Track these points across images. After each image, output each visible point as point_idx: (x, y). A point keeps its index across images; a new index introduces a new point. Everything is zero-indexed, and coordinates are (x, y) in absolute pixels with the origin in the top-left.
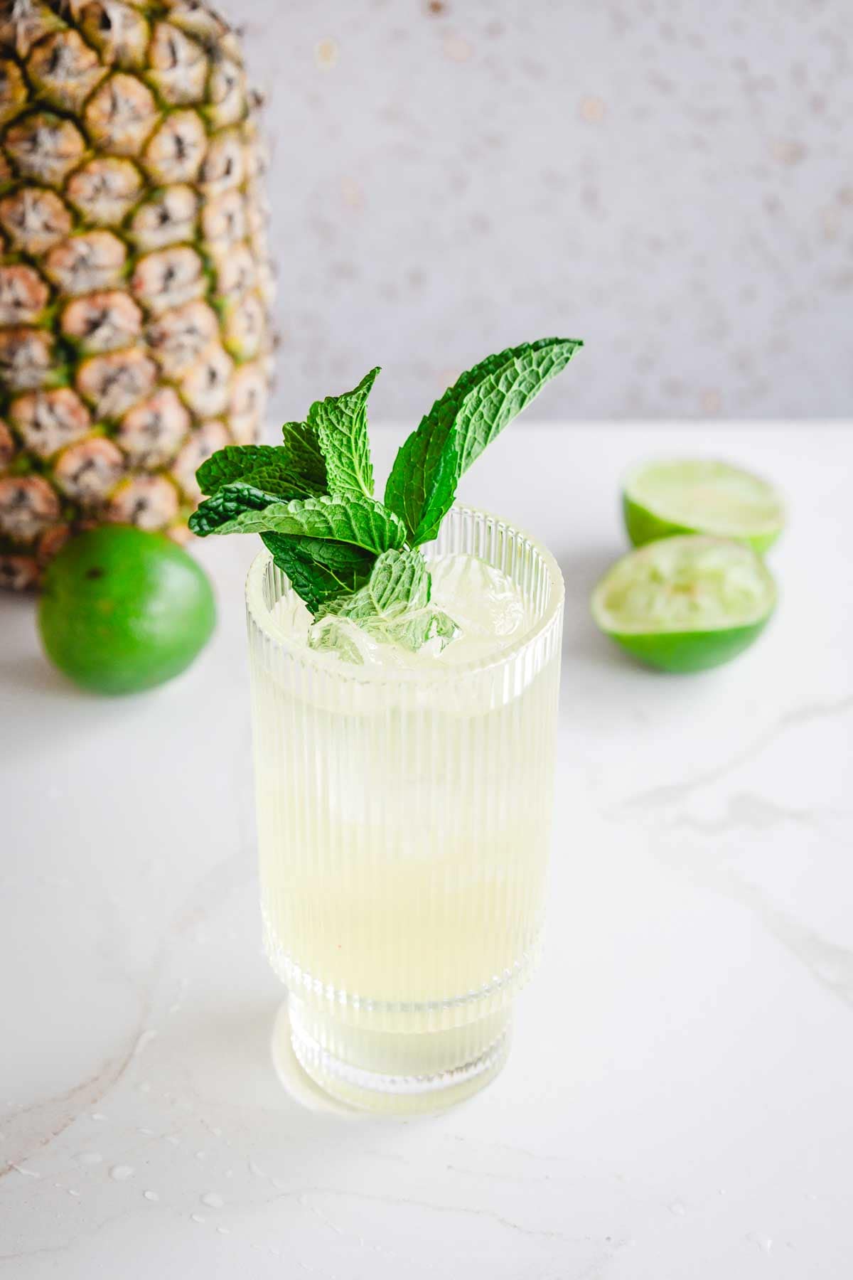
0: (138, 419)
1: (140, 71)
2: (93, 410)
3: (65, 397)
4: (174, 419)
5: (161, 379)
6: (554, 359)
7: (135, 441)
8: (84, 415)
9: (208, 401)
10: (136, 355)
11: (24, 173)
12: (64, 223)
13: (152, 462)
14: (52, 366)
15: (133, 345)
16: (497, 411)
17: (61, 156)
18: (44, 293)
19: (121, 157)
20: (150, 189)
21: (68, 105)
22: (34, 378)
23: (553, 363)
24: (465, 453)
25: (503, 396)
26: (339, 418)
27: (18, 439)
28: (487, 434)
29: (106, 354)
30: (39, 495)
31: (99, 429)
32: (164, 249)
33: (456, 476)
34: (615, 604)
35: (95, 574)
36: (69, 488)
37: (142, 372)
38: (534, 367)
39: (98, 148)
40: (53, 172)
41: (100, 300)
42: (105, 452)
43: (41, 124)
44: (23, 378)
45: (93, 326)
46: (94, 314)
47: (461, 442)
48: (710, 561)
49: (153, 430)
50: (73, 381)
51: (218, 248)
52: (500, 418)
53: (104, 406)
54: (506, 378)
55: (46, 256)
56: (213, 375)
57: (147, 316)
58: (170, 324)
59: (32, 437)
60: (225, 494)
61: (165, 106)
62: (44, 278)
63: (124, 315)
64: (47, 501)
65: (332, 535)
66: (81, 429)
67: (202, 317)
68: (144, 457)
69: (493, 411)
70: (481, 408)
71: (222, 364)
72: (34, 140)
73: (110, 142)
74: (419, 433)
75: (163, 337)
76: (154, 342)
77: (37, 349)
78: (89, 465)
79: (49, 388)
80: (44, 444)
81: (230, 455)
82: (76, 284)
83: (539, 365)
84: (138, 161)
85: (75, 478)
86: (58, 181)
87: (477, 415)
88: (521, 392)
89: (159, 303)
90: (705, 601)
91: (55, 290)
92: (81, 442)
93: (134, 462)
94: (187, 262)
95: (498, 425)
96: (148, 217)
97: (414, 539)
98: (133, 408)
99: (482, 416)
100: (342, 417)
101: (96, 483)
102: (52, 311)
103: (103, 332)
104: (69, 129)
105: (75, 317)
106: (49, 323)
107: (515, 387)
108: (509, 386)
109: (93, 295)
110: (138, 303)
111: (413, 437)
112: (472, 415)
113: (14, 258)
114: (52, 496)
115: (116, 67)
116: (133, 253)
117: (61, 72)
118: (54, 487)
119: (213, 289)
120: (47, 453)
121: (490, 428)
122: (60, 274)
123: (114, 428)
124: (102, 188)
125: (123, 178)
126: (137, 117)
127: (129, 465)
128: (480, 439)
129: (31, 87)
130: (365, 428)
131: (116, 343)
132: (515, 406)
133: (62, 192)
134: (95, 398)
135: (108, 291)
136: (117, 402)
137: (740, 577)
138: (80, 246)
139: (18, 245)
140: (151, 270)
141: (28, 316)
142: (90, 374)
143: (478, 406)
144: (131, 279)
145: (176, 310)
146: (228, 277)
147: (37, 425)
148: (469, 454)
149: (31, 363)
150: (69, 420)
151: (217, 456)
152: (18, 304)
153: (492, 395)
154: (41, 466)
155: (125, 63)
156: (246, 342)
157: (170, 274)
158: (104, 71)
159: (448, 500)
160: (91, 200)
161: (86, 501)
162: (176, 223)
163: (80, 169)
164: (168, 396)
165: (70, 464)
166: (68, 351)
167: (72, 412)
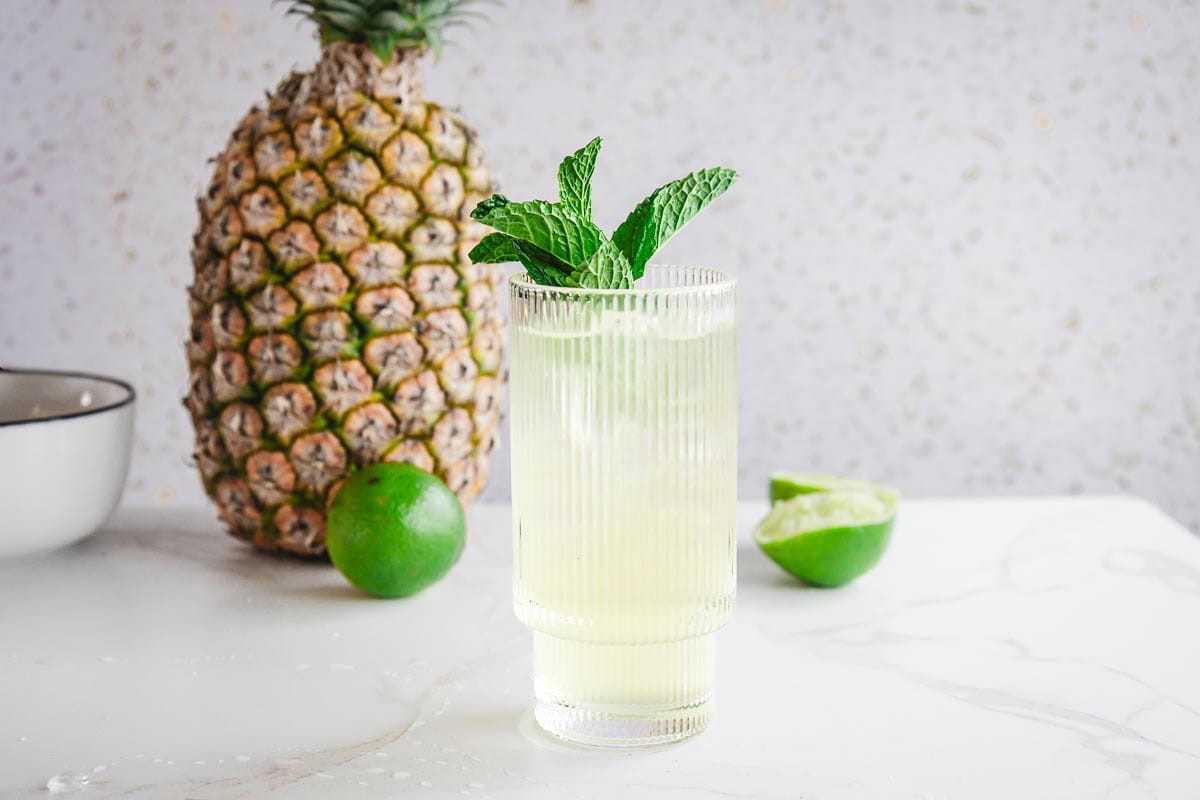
0: (408, 390)
1: (420, 132)
2: (375, 378)
3: (356, 365)
4: (434, 397)
5: (427, 363)
6: (721, 177)
7: (405, 408)
8: (369, 381)
9: (458, 389)
10: (409, 338)
11: (337, 192)
12: (363, 230)
13: (417, 428)
14: (347, 340)
15: (406, 330)
16: (682, 205)
17: (365, 181)
18: (345, 283)
19: (406, 187)
20: (424, 214)
21: (371, 146)
22: (335, 348)
23: (719, 181)
24: (660, 233)
25: (686, 196)
27: (319, 400)
28: (676, 221)
29: (386, 334)
30: (331, 449)
31: (378, 396)
32: (432, 262)
35: (375, 481)
36: (354, 443)
37: (413, 353)
38: (707, 180)
39: (390, 179)
40: (358, 193)
41: (386, 292)
42: (383, 416)
43: (353, 159)
44: (326, 349)
45: (379, 308)
46: (381, 301)
49: (418, 399)
50: (361, 354)
51: (469, 273)
52: (684, 214)
53: (384, 375)
55: (349, 255)
56: (464, 369)
57: (418, 307)
58: (433, 320)
59: (330, 397)
61: (437, 159)
62: (346, 272)
63: (401, 304)
64: (337, 455)
66: (366, 394)
67: (457, 321)
68: (411, 422)
69: (679, 206)
70: (670, 202)
71: (469, 365)
72: (346, 169)
73: (398, 174)
74: (628, 223)
75: (429, 328)
77: (337, 325)
78: (371, 422)
79: (346, 358)
80: (339, 403)
82: (371, 277)
83: (710, 180)
84: (417, 192)
85: (360, 434)
86: (361, 200)
87: (668, 205)
88: (698, 198)
89: (428, 300)
91: (353, 280)
92: (366, 404)
93: (403, 427)
94: (447, 277)
95: (683, 219)
96: (421, 235)
98: (405, 380)
99: (671, 208)
100: (575, 181)
101: (377, 437)
102: (351, 296)
103: (385, 312)
104: (370, 162)
105: (367, 303)
106: (348, 307)
107: (694, 192)
108: (690, 189)
109: (381, 286)
110: (412, 298)
111: (623, 225)
112: (665, 205)
113: (326, 257)
114: (342, 450)
115: (404, 127)
116: (409, 257)
117: (367, 123)
118: (343, 442)
119: (465, 302)
120: (340, 411)
121: (677, 218)
122: (358, 268)
123: (389, 396)
124: (391, 207)
125: (406, 201)
126: (417, 159)
128: (671, 222)
129: (346, 134)
131: (393, 326)
132: (694, 207)
133: (362, 209)
134: (378, 367)
135: (394, 285)
136: (392, 373)
138: (374, 247)
139: (329, 247)
140: (423, 275)
141: (333, 299)
142: (375, 348)
143: (669, 200)
144: (408, 279)
145: (438, 310)
146: (475, 299)
147: (334, 387)
148: (663, 233)
149: (333, 336)
150: (357, 384)
152: (326, 289)
153: (678, 194)
154: (334, 424)
155: (411, 124)
156: (486, 357)
157: (436, 279)
158: (396, 128)
160: (384, 214)
161: (367, 455)
162: (441, 242)
163: (377, 192)
164: (429, 378)
165: (356, 422)
166: (360, 329)
167: (360, 379)
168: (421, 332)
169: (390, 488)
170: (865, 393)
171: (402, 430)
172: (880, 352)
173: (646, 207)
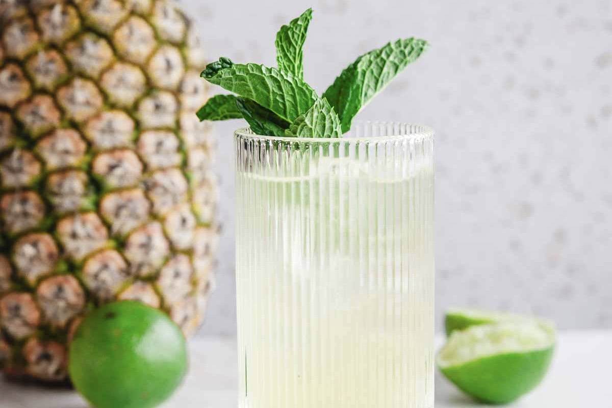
0: (137, 239)
1: (146, 17)
2: (108, 226)
3: (92, 218)
4: (160, 246)
5: (154, 216)
6: (414, 46)
7: (134, 254)
8: (104, 231)
9: (180, 237)
10: (138, 194)
11: (75, 68)
12: (98, 101)
13: (145, 271)
14: (85, 195)
15: (135, 187)
16: (382, 69)
17: (99, 59)
18: (83, 146)
19: (135, 64)
20: (150, 88)
21: (103, 29)
22: (74, 203)
23: (413, 49)
24: (363, 94)
25: (385, 62)
27: (61, 247)
28: (376, 84)
29: (119, 190)
30: (71, 289)
31: (112, 243)
32: (157, 129)
33: (360, 98)
35: (110, 316)
36: (91, 284)
37: (141, 206)
38: (402, 48)
39: (121, 57)
40: (93, 68)
41: (118, 154)
42: (116, 260)
43: (88, 41)
44: (66, 203)
45: (112, 168)
46: (113, 162)
47: (362, 79)
49: (146, 246)
50: (97, 207)
51: (189, 138)
52: (383, 77)
53: (117, 225)
54: (386, 52)
55: (85, 123)
56: (184, 221)
57: (145, 167)
58: (159, 178)
59: (70, 245)
61: (161, 40)
62: (84, 137)
63: (131, 165)
64: (78, 295)
66: (102, 241)
67: (177, 178)
68: (140, 266)
69: (379, 71)
70: (371, 67)
71: (189, 217)
72: (82, 49)
73: (127, 53)
75: (155, 185)
77: (76, 183)
78: (105, 267)
79: (84, 211)
80: (77, 250)
82: (103, 141)
83: (405, 47)
84: (144, 68)
85: (96, 276)
86: (95, 74)
87: (369, 70)
88: (395, 64)
89: (154, 161)
91: (90, 144)
92: (101, 251)
93: (134, 270)
94: (171, 141)
95: (382, 82)
96: (147, 105)
98: (135, 230)
99: (372, 72)
100: (290, 47)
101: (109, 280)
102: (87, 158)
103: (118, 172)
104: (103, 44)
105: (101, 163)
106: (85, 166)
107: (391, 58)
108: (388, 56)
109: (113, 150)
110: (141, 159)
112: (367, 69)
113: (66, 123)
114: (80, 290)
115: (133, 13)
116: (138, 126)
117: (101, 8)
118: (82, 284)
119: (184, 166)
120: (79, 257)
121: (378, 81)
122: (94, 133)
123: (121, 244)
124: (121, 81)
125: (134, 76)
126: (143, 40)
128: (372, 85)
129: (82, 18)
131: (126, 183)
132: (392, 71)
133: (97, 83)
134: (110, 218)
135: (123, 148)
136: (125, 224)
138: (108, 115)
139: (69, 116)
140: (149, 140)
141: (73, 161)
142: (109, 203)
143: (369, 66)
144: (137, 143)
145: (163, 170)
146: (194, 160)
147: (74, 236)
148: (366, 95)
149: (72, 193)
150: (95, 234)
151: (210, 103)
152: (66, 152)
153: (378, 60)
154: (74, 268)
155: (139, 9)
156: (203, 210)
157: (160, 144)
158: (123, 14)
160: (115, 87)
161: (102, 294)
162: (165, 111)
163: (109, 68)
164: (155, 228)
165: (92, 267)
166: (96, 186)
167: (97, 229)
168: (148, 188)
169: (124, 322)
170: (515, 245)
171: (132, 273)
172: (526, 210)
173: (351, 72)
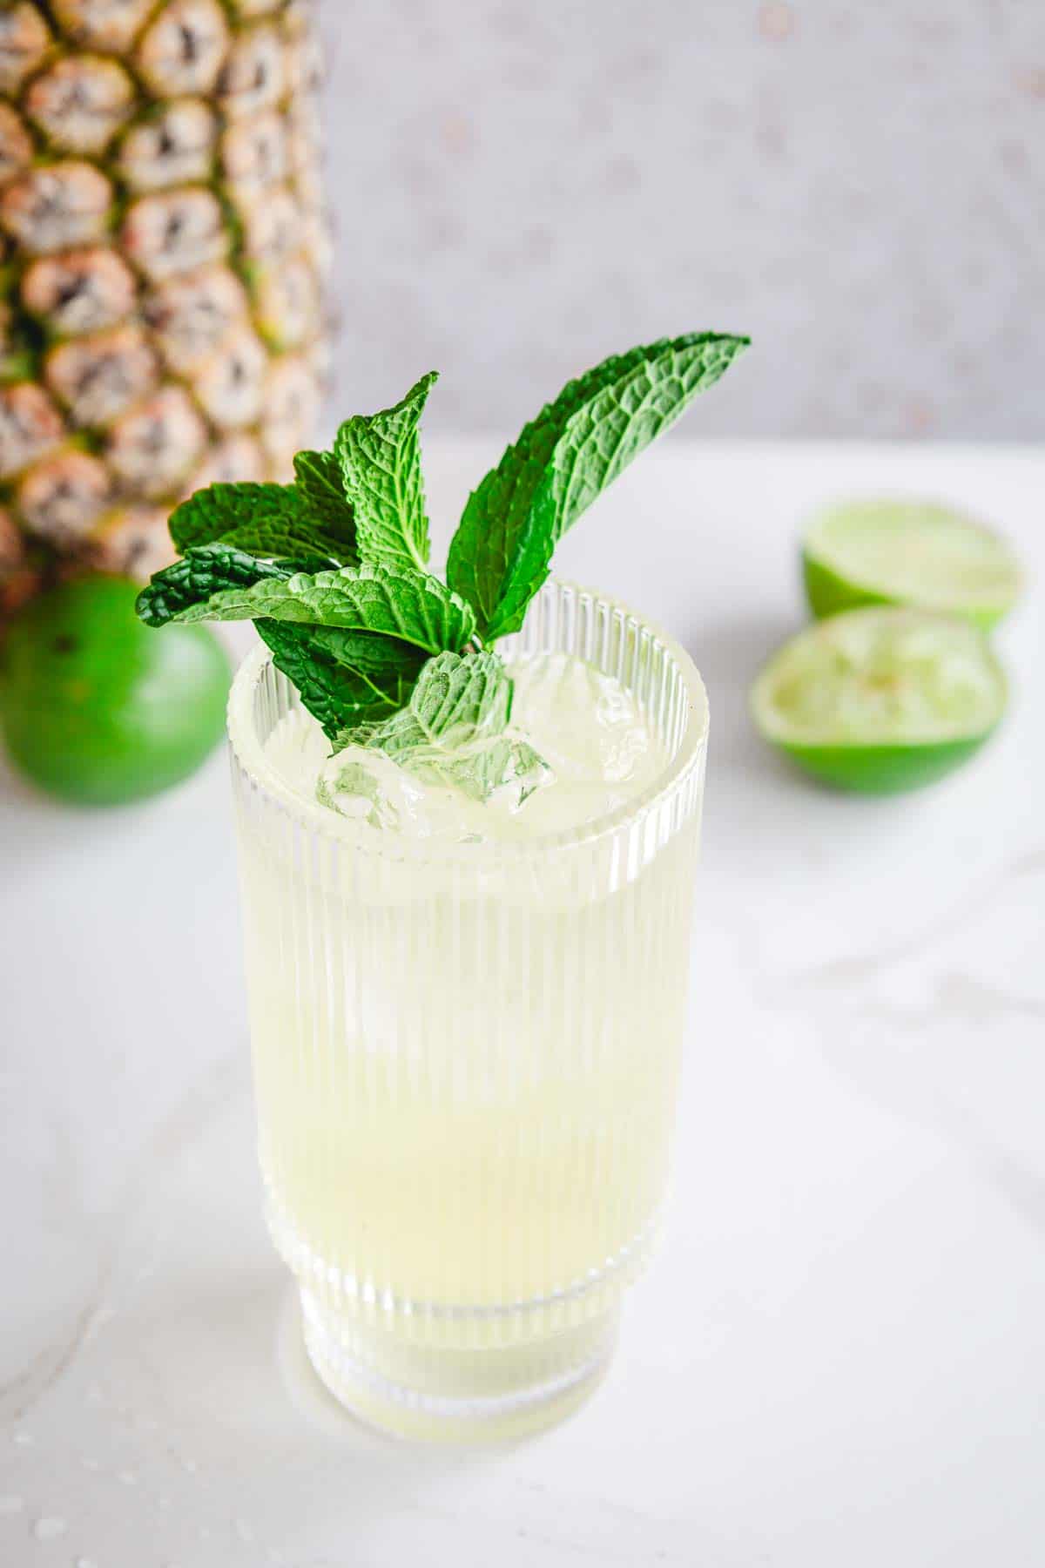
0: (132, 430)
2: (66, 414)
3: (28, 398)
4: (182, 430)
5: (164, 375)
6: (705, 363)
7: (128, 460)
8: (55, 422)
9: (231, 407)
10: (129, 341)
12: (21, 148)
13: (153, 489)
14: (10, 351)
15: (123, 322)
16: (618, 439)
17: (17, 51)
19: (106, 54)
20: (145, 103)
23: (702, 370)
24: (568, 503)
25: (627, 419)
26: (376, 447)
28: (602, 474)
29: (83, 338)
31: (77, 442)
32: (166, 191)
33: (553, 537)
34: (787, 699)
35: (66, 645)
36: (37, 523)
37: (136, 365)
38: (675, 375)
39: (69, 41)
41: (75, 263)
42: (87, 474)
45: (65, 296)
46: (66, 279)
47: (563, 486)
48: (919, 644)
49: (154, 445)
50: (39, 374)
51: (247, 191)
52: (621, 452)
53: (86, 409)
54: (633, 392)
56: (238, 372)
57: (143, 286)
58: (176, 297)
60: (193, 562)
63: (109, 282)
64: (8, 541)
65: (363, 624)
66: (52, 444)
67: (223, 290)
68: (142, 481)
69: (611, 440)
70: (593, 436)
71: (252, 355)
73: (86, 31)
74: (500, 471)
75: (167, 314)
76: (154, 321)
78: (63, 490)
79: (6, 383)
80: (2, 459)
81: (218, 496)
82: (40, 236)
83: (682, 372)
84: (128, 60)
85: (44, 507)
86: (12, 88)
87: (586, 446)
88: (653, 413)
89: (160, 268)
90: (910, 699)
91: (10, 245)
92: (52, 460)
93: (127, 488)
94: (201, 211)
95: (618, 463)
96: (143, 144)
97: (488, 630)
98: (125, 413)
99: (594, 448)
100: (379, 446)
101: (75, 517)
102: (7, 275)
103: (81, 305)
105: (41, 285)
106: (3, 291)
107: (645, 405)
108: (637, 403)
109: (64, 254)
110: (130, 266)
111: (490, 477)
112: (580, 445)
114: (11, 533)
116: (123, 196)
118: (17, 522)
119: (239, 249)
120: (4, 472)
121: (606, 466)
122: (18, 220)
123: (98, 442)
124: (76, 100)
125: (106, 85)
127: (121, 493)
128: (591, 481)
130: (418, 461)
132: (644, 433)
133: (18, 103)
134: (69, 397)
135: (86, 248)
136: (102, 405)
137: (960, 669)
138: (46, 183)
140: (148, 220)
142: (63, 365)
143: (589, 432)
144: (119, 233)
145: (187, 278)
146: (261, 232)
148: (574, 504)
150: (35, 428)
151: (200, 498)
153: (611, 417)
156: (287, 323)
157: (174, 227)
159: (539, 572)
160: (60, 114)
161: (61, 541)
162: (186, 152)
163: (42, 72)
164: (172, 400)
165: (37, 490)
166: (30, 333)
167: (41, 417)
168: (154, 324)
